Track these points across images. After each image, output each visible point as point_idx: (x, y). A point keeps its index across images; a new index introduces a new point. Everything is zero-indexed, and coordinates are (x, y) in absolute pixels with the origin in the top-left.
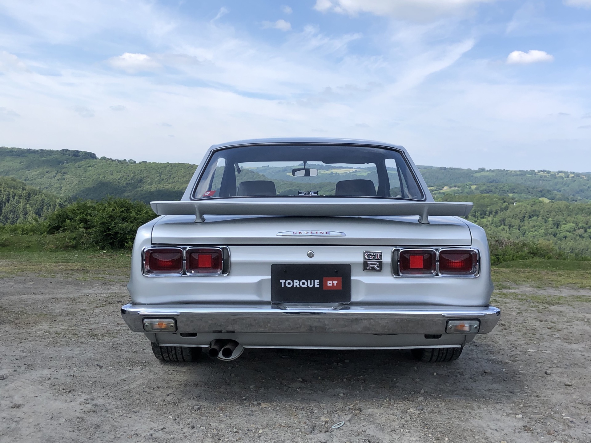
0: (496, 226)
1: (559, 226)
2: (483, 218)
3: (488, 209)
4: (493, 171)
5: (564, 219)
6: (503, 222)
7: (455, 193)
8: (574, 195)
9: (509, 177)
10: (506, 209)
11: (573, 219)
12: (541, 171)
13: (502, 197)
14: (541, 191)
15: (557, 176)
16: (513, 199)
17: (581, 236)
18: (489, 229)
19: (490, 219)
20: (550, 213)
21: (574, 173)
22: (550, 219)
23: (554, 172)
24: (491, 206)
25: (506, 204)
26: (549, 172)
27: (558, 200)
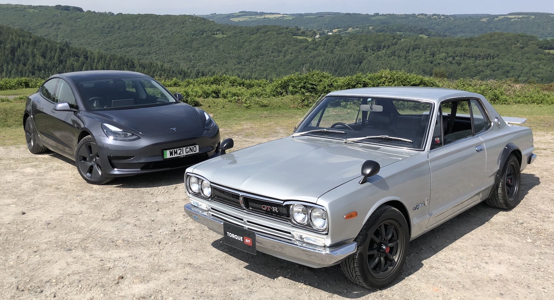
0: (389, 57)
1: (434, 56)
2: (379, 51)
3: (383, 44)
4: (385, 15)
5: (438, 50)
6: (393, 54)
7: (357, 33)
8: (444, 32)
9: (397, 20)
10: (396, 44)
11: (445, 50)
12: (420, 14)
13: (393, 35)
14: (420, 30)
15: (432, 18)
16: (401, 36)
17: (451, 63)
18: (383, 59)
19: (384, 51)
20: (428, 46)
21: (444, 15)
22: (428, 51)
23: (429, 15)
24: (385, 42)
25: (396, 40)
26: (426, 15)
27: (434, 36)
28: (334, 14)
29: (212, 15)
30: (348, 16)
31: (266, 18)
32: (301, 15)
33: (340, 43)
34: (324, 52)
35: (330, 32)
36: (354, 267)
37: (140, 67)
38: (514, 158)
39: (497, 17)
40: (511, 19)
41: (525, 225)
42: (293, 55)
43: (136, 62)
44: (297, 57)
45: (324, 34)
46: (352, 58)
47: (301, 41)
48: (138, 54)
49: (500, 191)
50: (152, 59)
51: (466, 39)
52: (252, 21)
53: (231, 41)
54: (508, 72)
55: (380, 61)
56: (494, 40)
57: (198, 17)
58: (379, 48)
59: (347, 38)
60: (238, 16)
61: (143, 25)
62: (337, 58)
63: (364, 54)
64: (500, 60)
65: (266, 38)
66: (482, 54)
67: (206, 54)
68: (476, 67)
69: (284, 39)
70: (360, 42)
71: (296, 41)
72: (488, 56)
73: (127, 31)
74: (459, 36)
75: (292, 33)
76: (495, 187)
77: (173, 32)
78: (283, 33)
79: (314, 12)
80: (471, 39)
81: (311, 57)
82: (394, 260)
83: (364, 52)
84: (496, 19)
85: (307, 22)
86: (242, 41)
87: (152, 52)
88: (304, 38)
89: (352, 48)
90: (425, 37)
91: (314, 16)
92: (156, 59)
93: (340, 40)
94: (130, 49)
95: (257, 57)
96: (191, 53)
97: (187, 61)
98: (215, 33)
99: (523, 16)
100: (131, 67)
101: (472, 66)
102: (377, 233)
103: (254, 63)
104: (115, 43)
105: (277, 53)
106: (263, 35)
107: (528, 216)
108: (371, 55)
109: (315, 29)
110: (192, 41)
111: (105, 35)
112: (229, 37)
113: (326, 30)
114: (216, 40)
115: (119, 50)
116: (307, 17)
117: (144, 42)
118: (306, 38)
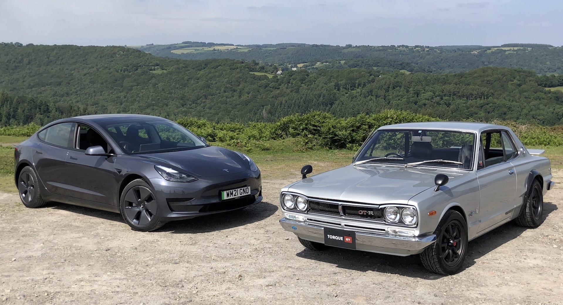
0: (365, 97)
1: (419, 95)
2: (353, 90)
3: (357, 81)
4: (359, 47)
5: (423, 88)
7: (327, 68)
8: (429, 67)
9: (373, 52)
10: (373, 81)
11: (431, 88)
12: (400, 46)
13: (369, 71)
14: (401, 64)
15: (414, 50)
16: (379, 72)
17: (438, 104)
18: (359, 99)
19: (359, 90)
20: (411, 83)
21: (428, 47)
22: (411, 89)
23: (411, 47)
24: (360, 79)
25: (373, 76)
26: (407, 47)
27: (417, 72)
28: (298, 46)
29: (148, 46)
30: (315, 48)
31: (216, 50)
32: (258, 46)
33: (306, 80)
34: (288, 91)
35: (294, 68)
36: (433, 255)
37: (56, 111)
38: (537, 182)
39: (490, 49)
40: (505, 51)
41: (550, 237)
42: (250, 95)
43: (51, 105)
44: (255, 97)
45: (287, 69)
46: (321, 98)
47: (260, 78)
48: (54, 95)
49: (527, 210)
50: (70, 102)
51: (455, 75)
52: (198, 53)
53: (173, 78)
54: (505, 114)
55: (354, 101)
56: (487, 76)
57: (131, 49)
58: (353, 87)
59: (314, 74)
60: (182, 47)
61: (61, 58)
62: (304, 98)
63: (335, 94)
64: (495, 100)
65: (217, 74)
66: (475, 92)
67: (141, 94)
68: (468, 108)
69: (239, 75)
70: (330, 79)
71: (254, 77)
72: (482, 95)
73: (39, 66)
74: (447, 71)
75: (248, 68)
76: (524, 207)
77: (98, 67)
78: (237, 68)
79: (275, 43)
80: (461, 75)
81: (273, 97)
82: (458, 254)
83: (335, 91)
84: (488, 51)
85: (266, 55)
86: (186, 78)
87: (71, 92)
88: (264, 74)
89: (321, 86)
90: (408, 73)
91: (275, 48)
92: (78, 102)
93: (306, 77)
94: (43, 88)
95: (206, 97)
96: (122, 94)
97: (117, 103)
98: (153, 67)
99: (519, 48)
100: (44, 112)
101: (463, 106)
102: (447, 231)
103: (202, 105)
104: (24, 81)
105: (231, 92)
106: (213, 70)
107: (552, 231)
108: (343, 95)
109: (276, 63)
110: (124, 78)
111: (11, 71)
112: (171, 73)
113: (289, 64)
114: (154, 76)
115: (30, 90)
116: (266, 49)
117: (62, 80)
118: (266, 74)
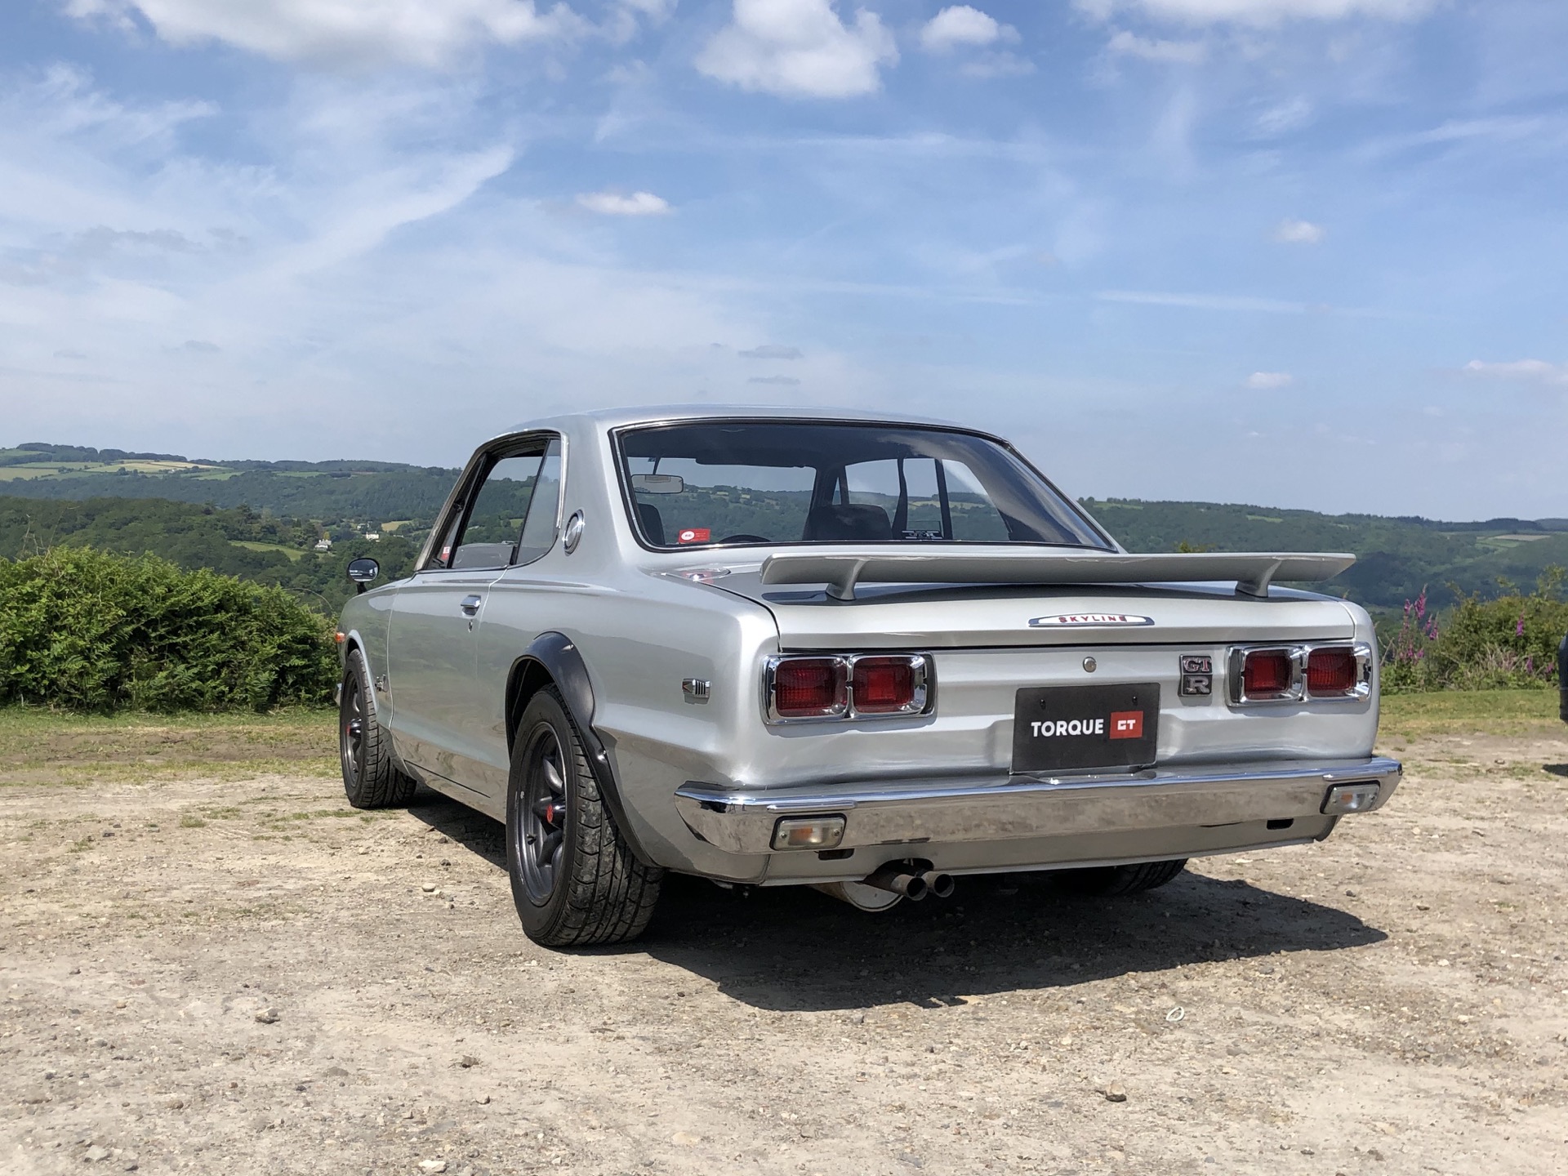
26: (694, 489)
28: (386, 470)
30: (437, 477)
31: (127, 474)
32: (266, 467)
35: (370, 532)
45: (349, 535)
47: (262, 561)
52: (69, 480)
60: (16, 461)
65: (125, 544)
71: (244, 555)
75: (225, 528)
78: (190, 528)
79: (314, 459)
85: (286, 492)
88: (274, 548)
91: (316, 474)
93: (406, 560)
109: (317, 518)
113: (358, 522)
116: (288, 474)
118: (281, 548)
